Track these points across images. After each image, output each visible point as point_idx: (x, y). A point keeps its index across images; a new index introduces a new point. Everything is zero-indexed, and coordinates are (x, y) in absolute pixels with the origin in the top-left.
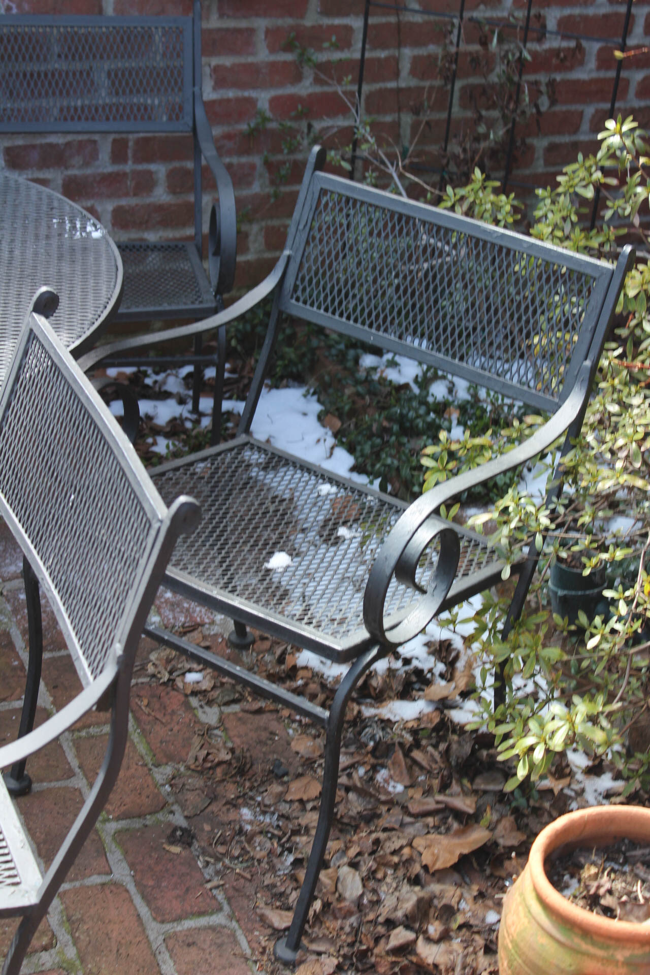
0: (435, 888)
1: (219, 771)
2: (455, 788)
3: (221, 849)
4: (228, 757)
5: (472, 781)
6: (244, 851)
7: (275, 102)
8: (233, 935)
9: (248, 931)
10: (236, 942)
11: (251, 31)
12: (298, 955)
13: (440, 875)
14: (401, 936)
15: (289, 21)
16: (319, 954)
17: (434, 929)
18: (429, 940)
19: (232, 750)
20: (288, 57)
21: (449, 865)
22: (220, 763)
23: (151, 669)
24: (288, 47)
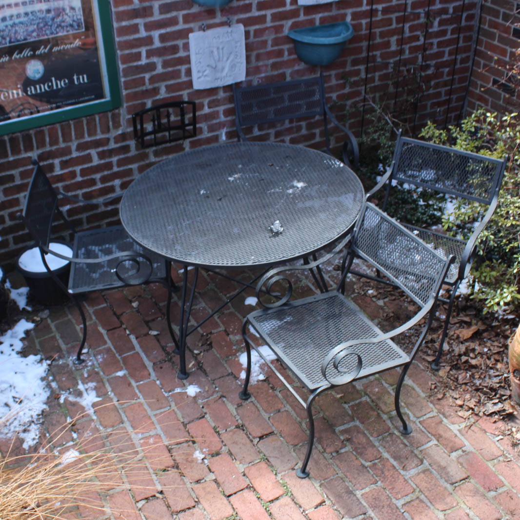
0: (467, 344)
1: (391, 319)
2: (461, 315)
3: (403, 342)
4: (393, 315)
5: (465, 312)
6: (410, 342)
7: (338, 97)
8: (417, 365)
9: (421, 363)
10: (419, 367)
11: (330, 75)
12: (438, 367)
13: (466, 340)
14: (464, 358)
15: (341, 71)
16: (444, 366)
17: (472, 355)
18: (472, 358)
19: (393, 312)
20: (341, 82)
21: (469, 337)
22: (391, 317)
23: (356, 291)
24: (342, 78)
